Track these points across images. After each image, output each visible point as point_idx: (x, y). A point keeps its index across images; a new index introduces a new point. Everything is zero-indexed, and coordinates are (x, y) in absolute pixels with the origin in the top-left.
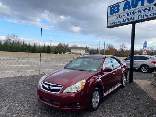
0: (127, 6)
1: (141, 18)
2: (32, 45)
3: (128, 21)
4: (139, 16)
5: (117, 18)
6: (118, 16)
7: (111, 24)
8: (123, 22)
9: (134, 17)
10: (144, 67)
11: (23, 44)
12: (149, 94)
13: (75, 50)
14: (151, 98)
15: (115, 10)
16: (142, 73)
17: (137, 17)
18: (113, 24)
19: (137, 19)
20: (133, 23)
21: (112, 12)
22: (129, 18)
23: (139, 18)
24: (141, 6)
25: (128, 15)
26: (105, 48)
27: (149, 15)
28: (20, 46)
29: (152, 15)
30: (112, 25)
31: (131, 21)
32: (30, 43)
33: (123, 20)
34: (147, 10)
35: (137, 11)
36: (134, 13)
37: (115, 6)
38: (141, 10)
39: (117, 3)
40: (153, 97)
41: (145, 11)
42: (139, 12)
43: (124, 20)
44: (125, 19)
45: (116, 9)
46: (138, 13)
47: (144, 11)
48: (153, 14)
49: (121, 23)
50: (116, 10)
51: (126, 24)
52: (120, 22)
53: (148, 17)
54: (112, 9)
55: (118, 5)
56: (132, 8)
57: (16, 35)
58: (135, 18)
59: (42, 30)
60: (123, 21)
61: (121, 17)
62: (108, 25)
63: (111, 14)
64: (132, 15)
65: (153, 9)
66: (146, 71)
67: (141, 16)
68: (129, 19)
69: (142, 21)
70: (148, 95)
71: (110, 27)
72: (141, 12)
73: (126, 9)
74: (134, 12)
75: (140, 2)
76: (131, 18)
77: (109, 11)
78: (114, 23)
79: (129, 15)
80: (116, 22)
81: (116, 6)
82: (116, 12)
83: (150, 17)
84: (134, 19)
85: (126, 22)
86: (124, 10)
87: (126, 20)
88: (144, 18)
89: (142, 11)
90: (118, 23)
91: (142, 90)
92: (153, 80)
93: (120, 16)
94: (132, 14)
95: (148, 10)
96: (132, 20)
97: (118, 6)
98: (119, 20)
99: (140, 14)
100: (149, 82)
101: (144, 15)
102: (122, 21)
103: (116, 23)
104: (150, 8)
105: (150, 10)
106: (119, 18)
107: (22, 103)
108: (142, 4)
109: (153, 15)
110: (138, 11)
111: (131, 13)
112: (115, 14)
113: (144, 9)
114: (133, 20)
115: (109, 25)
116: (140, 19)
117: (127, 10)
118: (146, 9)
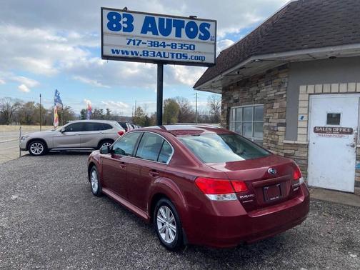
0: (150, 26)
1: (177, 58)
3: (154, 56)
4: (173, 54)
5: (128, 44)
6: (130, 40)
7: (113, 53)
8: (142, 57)
9: (164, 53)
15: (121, 22)
17: (171, 55)
18: (118, 53)
19: (170, 59)
20: (161, 64)
21: (115, 26)
22: (154, 52)
23: (173, 57)
24: (176, 36)
25: (153, 44)
27: (189, 57)
29: (193, 58)
30: (116, 55)
31: (159, 58)
33: (144, 51)
35: (170, 43)
36: (164, 46)
37: (121, 13)
38: (176, 44)
39: (127, 11)
41: (184, 48)
42: (173, 46)
44: (148, 52)
45: (124, 22)
46: (172, 48)
47: (182, 48)
48: (195, 56)
49: (139, 56)
50: (126, 26)
52: (136, 53)
53: (188, 60)
54: (114, 17)
55: (129, 16)
56: (160, 35)
58: (167, 55)
61: (138, 44)
62: (105, 53)
63: (110, 26)
64: (160, 47)
65: (194, 49)
67: (177, 54)
68: (156, 54)
71: (107, 58)
72: (176, 48)
73: (148, 32)
74: (164, 43)
75: (174, 29)
76: (159, 53)
77: (106, 21)
79: (154, 46)
80: (126, 51)
81: (124, 16)
82: (125, 30)
83: (190, 60)
84: (164, 57)
85: (149, 57)
86: (144, 31)
88: (182, 60)
89: (178, 47)
90: (130, 55)
93: (134, 41)
94: (160, 45)
95: (188, 47)
96: (161, 57)
97: (130, 19)
98: (133, 51)
101: (181, 54)
102: (141, 53)
103: (127, 53)
104: (190, 45)
105: (190, 49)
106: (134, 44)
108: (178, 34)
109: (195, 59)
110: (172, 44)
111: (158, 43)
112: (121, 32)
113: (182, 45)
114: (163, 58)
115: (108, 52)
116: (175, 59)
117: (150, 34)
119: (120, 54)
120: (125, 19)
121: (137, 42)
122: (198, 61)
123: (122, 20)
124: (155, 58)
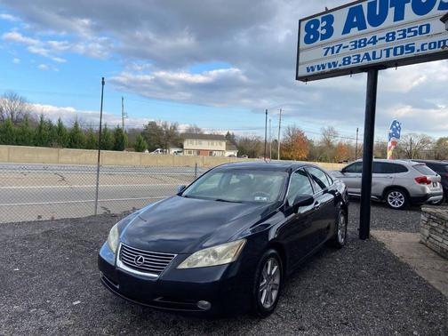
0: (355, 20)
1: (395, 54)
2: (68, 125)
3: (359, 61)
4: (388, 51)
5: (325, 55)
6: (329, 48)
7: (308, 71)
8: (343, 67)
9: (374, 53)
10: (395, 194)
11: (42, 121)
12: (420, 273)
13: (195, 142)
14: (427, 285)
15: (319, 30)
16: (389, 211)
17: (384, 53)
18: (313, 70)
19: (384, 58)
20: (373, 70)
21: (312, 37)
22: (359, 56)
23: (388, 55)
24: (395, 21)
25: (357, 44)
26: (282, 137)
27: (418, 46)
28: (31, 129)
29: (426, 47)
30: (311, 73)
31: (366, 62)
32: (62, 120)
33: (344, 59)
34: (413, 34)
35: (383, 34)
36: (375, 41)
37: (319, 18)
38: (394, 33)
39: (327, 11)
40: (432, 282)
41: (408, 34)
42: (390, 37)
43: (346, 60)
44: (349, 58)
45: (322, 28)
46: (387, 40)
47: (404, 37)
48: (430, 44)
49: (338, 67)
50: (324, 32)
51: (351, 71)
52: (335, 64)
53: (415, 52)
54: (312, 26)
55: (328, 17)
56: (369, 28)
57: (20, 95)
58: (378, 55)
59: (103, 83)
60: (344, 64)
61: (337, 52)
62: (300, 74)
63: (307, 41)
64: (368, 46)
65: (428, 31)
66: (399, 206)
67: (395, 49)
68: (361, 58)
69: (396, 63)
70: (416, 275)
71: (305, 79)
72: (394, 39)
73: (352, 30)
74: (374, 37)
75: (391, 11)
76: (367, 54)
77: (304, 33)
78: (316, 69)
79: (360, 46)
80: (323, 65)
81: (323, 19)
82: (324, 37)
83: (421, 52)
84: (374, 58)
85: (351, 65)
86: (346, 30)
87: (352, 60)
88: (404, 56)
89: (397, 36)
90: (327, 69)
91: (396, 260)
92: (427, 232)
93: (333, 48)
94: (369, 43)
95: (415, 32)
96: (369, 59)
97: (330, 20)
98: (331, 61)
99: (392, 45)
100: (414, 238)
101: (402, 47)
102: (341, 62)
103: (324, 67)
104: (421, 27)
105: (421, 33)
106: (333, 53)
107: (50, 304)
108: (399, 16)
109: (430, 48)
110: (388, 35)
111: (365, 40)
112: (319, 41)
113: (404, 31)
114: (373, 61)
115: (303, 72)
116: (392, 57)
117: (354, 31)
118: (409, 30)
119: (316, 71)
120: (324, 23)
121: (336, 49)
122: (437, 50)
123: (321, 25)
124: (360, 64)
